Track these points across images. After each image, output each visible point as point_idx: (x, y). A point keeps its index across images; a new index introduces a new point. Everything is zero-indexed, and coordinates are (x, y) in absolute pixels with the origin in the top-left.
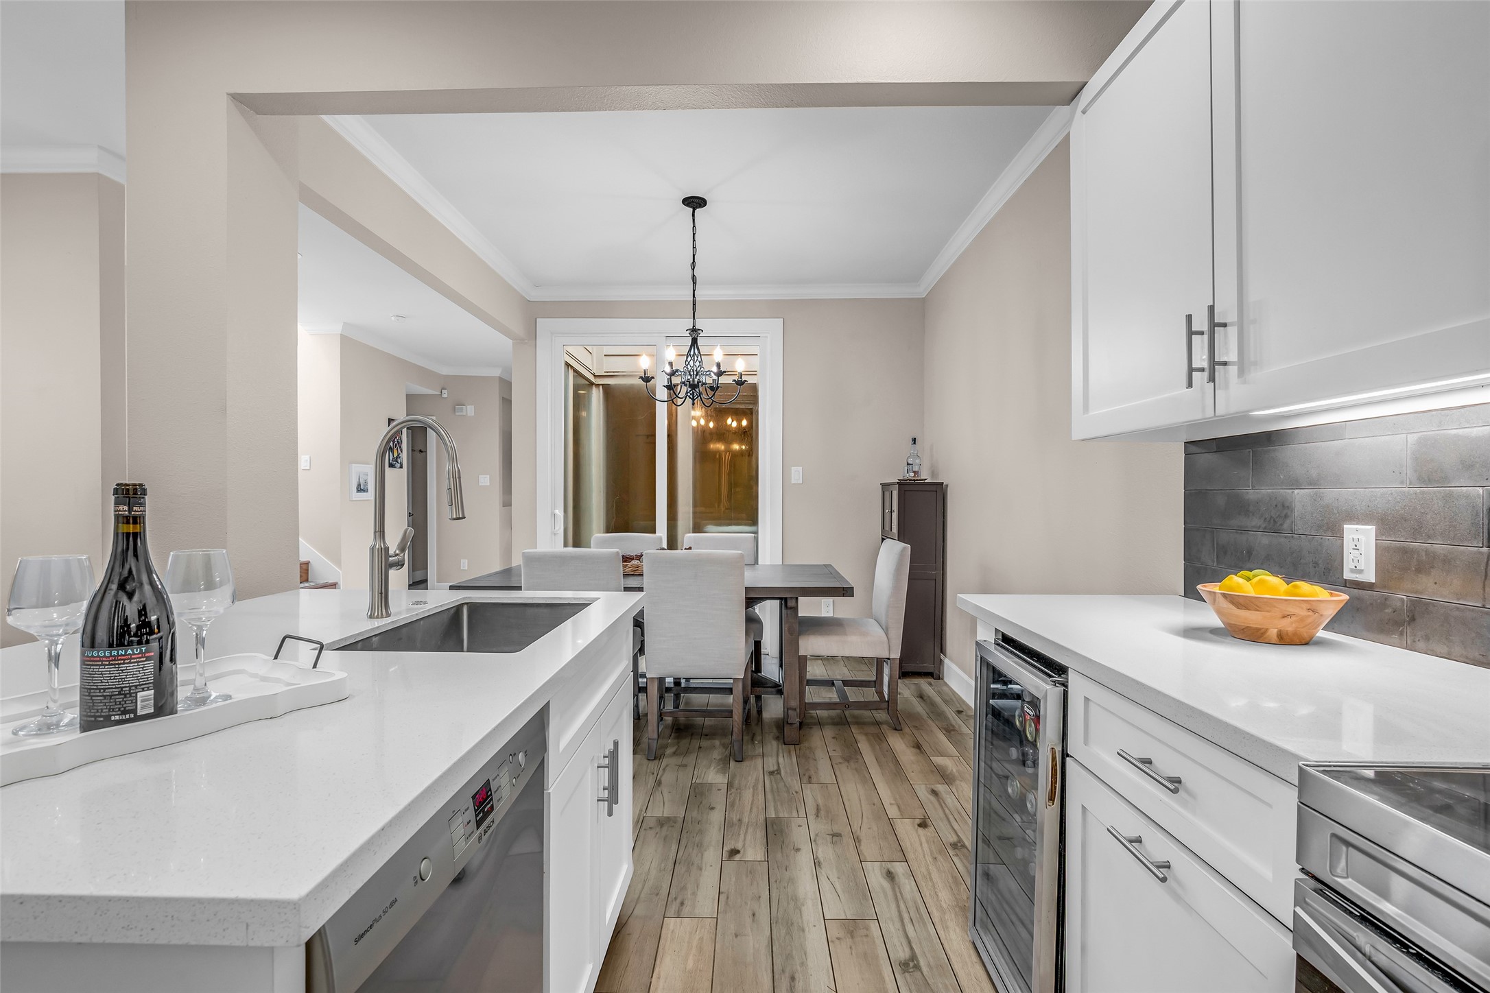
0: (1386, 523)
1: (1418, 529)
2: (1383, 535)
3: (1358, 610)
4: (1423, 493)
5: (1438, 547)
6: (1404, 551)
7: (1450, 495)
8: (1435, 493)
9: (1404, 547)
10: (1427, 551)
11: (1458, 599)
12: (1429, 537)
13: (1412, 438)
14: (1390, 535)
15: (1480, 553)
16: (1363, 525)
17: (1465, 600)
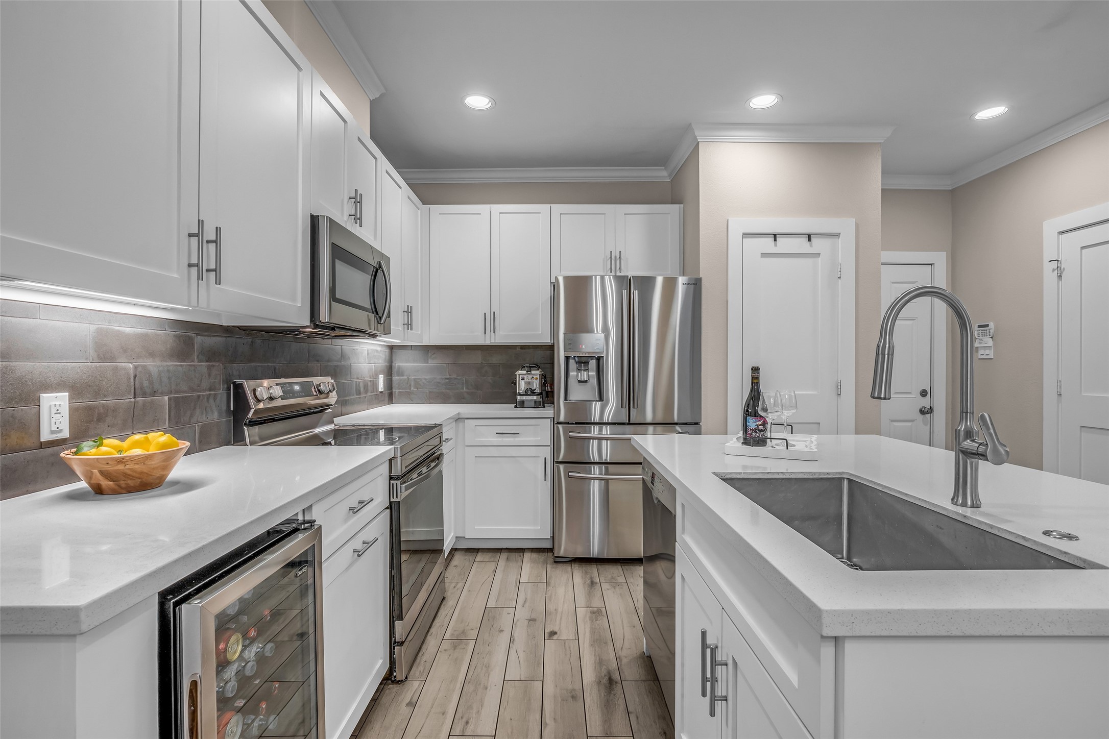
0: (76, 389)
1: (98, 392)
2: (74, 399)
3: (53, 464)
4: (101, 367)
5: (110, 402)
6: (90, 409)
7: (116, 368)
8: (108, 366)
9: (89, 406)
10: (103, 406)
11: (121, 433)
12: (105, 396)
13: (93, 328)
14: (79, 399)
15: (131, 402)
16: (57, 393)
17: (124, 432)
